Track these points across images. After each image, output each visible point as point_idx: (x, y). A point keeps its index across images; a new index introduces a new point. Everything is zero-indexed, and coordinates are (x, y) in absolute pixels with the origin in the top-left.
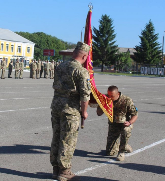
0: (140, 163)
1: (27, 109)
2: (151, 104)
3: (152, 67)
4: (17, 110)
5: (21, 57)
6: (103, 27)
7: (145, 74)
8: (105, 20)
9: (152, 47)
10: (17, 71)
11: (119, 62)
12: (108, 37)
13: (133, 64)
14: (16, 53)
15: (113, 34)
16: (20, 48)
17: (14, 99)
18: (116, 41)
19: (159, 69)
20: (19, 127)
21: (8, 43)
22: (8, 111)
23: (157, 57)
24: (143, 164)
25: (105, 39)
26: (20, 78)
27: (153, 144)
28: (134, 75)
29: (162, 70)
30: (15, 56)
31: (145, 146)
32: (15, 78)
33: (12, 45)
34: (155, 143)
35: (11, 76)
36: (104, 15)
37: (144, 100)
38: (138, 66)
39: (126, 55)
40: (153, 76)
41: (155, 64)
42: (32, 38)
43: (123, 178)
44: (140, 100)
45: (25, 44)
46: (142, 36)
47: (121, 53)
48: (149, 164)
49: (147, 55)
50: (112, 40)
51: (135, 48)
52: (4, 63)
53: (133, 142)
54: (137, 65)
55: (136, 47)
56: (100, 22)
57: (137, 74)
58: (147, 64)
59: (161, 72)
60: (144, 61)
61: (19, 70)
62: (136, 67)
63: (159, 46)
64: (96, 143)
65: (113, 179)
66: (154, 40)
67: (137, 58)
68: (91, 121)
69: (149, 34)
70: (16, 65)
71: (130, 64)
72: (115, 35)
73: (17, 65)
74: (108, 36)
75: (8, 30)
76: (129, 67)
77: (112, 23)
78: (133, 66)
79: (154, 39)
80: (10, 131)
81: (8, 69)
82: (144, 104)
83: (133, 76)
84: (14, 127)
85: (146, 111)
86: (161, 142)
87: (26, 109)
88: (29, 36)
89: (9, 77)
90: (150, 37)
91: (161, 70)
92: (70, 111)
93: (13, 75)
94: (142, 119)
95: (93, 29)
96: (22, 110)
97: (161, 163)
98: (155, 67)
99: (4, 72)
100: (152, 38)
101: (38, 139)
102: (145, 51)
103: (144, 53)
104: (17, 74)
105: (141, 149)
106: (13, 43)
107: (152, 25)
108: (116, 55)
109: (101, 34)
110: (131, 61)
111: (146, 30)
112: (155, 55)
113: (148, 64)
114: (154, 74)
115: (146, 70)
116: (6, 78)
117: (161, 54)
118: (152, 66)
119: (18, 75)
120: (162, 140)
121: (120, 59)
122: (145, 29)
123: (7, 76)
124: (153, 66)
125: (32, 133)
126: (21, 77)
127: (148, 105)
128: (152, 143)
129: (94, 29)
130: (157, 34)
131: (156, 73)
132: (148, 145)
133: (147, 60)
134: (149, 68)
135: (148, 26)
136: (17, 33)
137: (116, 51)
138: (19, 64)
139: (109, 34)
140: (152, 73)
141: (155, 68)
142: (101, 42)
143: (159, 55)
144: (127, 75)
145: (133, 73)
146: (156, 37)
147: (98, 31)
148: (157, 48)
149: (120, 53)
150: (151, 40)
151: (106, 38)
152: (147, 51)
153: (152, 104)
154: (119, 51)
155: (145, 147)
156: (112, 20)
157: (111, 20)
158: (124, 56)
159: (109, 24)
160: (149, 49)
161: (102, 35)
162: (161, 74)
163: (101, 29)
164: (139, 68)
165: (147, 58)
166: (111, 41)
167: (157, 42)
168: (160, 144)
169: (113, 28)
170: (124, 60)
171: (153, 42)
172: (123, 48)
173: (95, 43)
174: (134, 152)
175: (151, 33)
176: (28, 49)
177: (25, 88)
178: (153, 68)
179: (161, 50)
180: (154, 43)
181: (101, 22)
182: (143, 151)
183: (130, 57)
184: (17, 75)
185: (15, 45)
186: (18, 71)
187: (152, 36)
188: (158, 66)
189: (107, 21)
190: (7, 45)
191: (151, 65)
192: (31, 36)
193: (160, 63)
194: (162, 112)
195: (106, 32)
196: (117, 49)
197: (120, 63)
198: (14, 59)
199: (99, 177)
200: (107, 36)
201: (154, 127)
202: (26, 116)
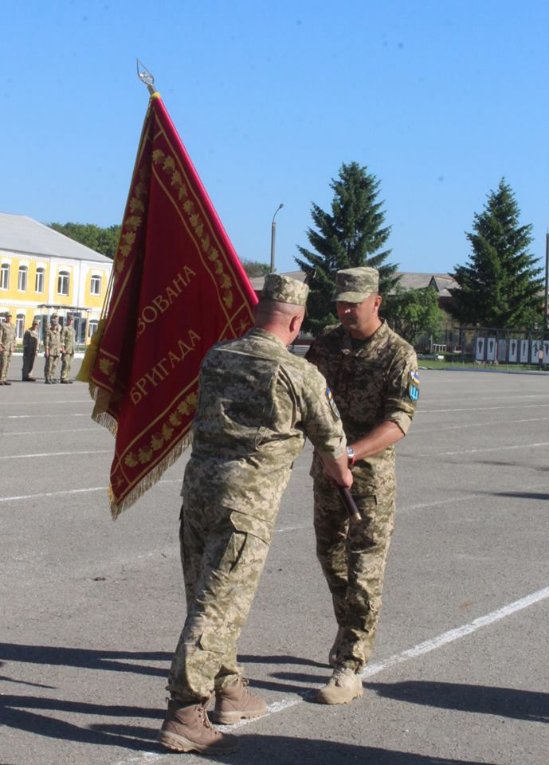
0: (456, 682)
1: (75, 491)
2: (504, 464)
3: (514, 338)
4: (41, 495)
5: (69, 311)
6: (347, 203)
7: (488, 362)
8: (351, 180)
9: (512, 271)
10: (52, 358)
11: (402, 321)
12: (361, 239)
13: (449, 328)
14: (52, 296)
15: (381, 227)
16: (65, 279)
17: (32, 458)
18: (389, 252)
19: (536, 345)
20: (39, 556)
21: (24, 260)
22: (7, 499)
23: (527, 304)
24: (464, 682)
25: (352, 243)
26: (63, 382)
27: (502, 610)
28: (454, 365)
29: (545, 347)
30: (48, 307)
31: (473, 619)
32: (47, 382)
33: (39, 270)
34: (512, 605)
35: (31, 375)
36: (348, 164)
37: (481, 450)
38: (467, 334)
39: (424, 296)
40: (517, 368)
41: (523, 328)
42: (107, 244)
43: (390, 737)
44: (467, 451)
45: (84, 263)
46: (476, 233)
47: (408, 290)
48: (487, 683)
49: (495, 297)
50: (377, 247)
51: (454, 272)
52: (8, 331)
53: (435, 605)
54: (461, 330)
55: (456, 269)
56: (336, 188)
57: (461, 361)
58: (494, 329)
59: (541, 354)
60: (487, 319)
61: (61, 355)
62: (460, 339)
63: (536, 266)
64: (306, 608)
65: (356, 743)
66: (517, 247)
67: (463, 307)
68: (293, 531)
69: (501, 226)
70: (48, 338)
71: (438, 329)
72: (386, 229)
73: (53, 337)
74: (364, 236)
75: (27, 218)
76: (435, 338)
77: (375, 191)
78: (449, 336)
79: (517, 243)
80: (8, 573)
81: (22, 349)
82: (479, 466)
83: (447, 369)
84: (21, 559)
85: (485, 489)
86: (530, 603)
87: (70, 492)
88: (98, 239)
89: (26, 379)
90: (502, 238)
91: (541, 349)
92: (248, 506)
93: (37, 372)
94: (470, 520)
95: (314, 213)
96: (56, 494)
97: (527, 678)
98: (523, 336)
99: (9, 361)
100: (510, 240)
101: (105, 597)
102: (488, 285)
103: (485, 291)
104: (54, 366)
105: (463, 627)
106: (41, 263)
107: (509, 197)
108: (389, 299)
109: (338, 229)
110: (441, 319)
111: (489, 213)
112: (520, 297)
113: (497, 326)
114: (518, 362)
115: (494, 347)
116: (13, 384)
117: (541, 294)
118: (512, 335)
119: (55, 371)
120: (535, 594)
121: (403, 310)
122: (485, 209)
123: (19, 375)
124: (517, 335)
125: (85, 579)
126: (67, 379)
127: (496, 468)
128: (501, 605)
129: (316, 212)
130: (526, 225)
131: (524, 359)
132: (486, 612)
133: (493, 314)
134: (501, 341)
135: (497, 198)
136: (55, 227)
137: (389, 285)
138: (58, 333)
139: (366, 229)
140: (513, 358)
141: (522, 342)
142: (339, 255)
143: (533, 296)
144: (430, 364)
145: (448, 359)
146: (523, 238)
147: (327, 217)
148: (527, 271)
149: (403, 291)
150: (508, 246)
151: (355, 241)
152: (494, 283)
153: (506, 467)
154: (402, 283)
155: (476, 621)
156: (376, 180)
157: (372, 181)
158: (417, 301)
159: (365, 195)
160: (501, 279)
161: (341, 231)
162: (541, 360)
163: (338, 211)
164: (469, 341)
165: (496, 309)
166: (373, 251)
167: (527, 254)
168: (528, 609)
169: (377, 206)
170: (419, 316)
171: (514, 253)
172: (416, 274)
173: (319, 258)
174: (438, 638)
175: (506, 223)
176: (92, 281)
177: (77, 415)
178: (516, 341)
179: (543, 280)
180: (518, 258)
181: (338, 188)
182: (468, 635)
183: (437, 304)
184: (53, 373)
185: (49, 268)
186: (55, 357)
187: (511, 232)
188: (533, 333)
189: (358, 185)
190: (22, 268)
191: (508, 330)
192: (104, 238)
193: (539, 324)
194: (540, 491)
195: (356, 221)
196: (393, 276)
197: (403, 327)
198: (45, 318)
199: (305, 737)
200: (361, 235)
201: (511, 549)
202: (70, 518)
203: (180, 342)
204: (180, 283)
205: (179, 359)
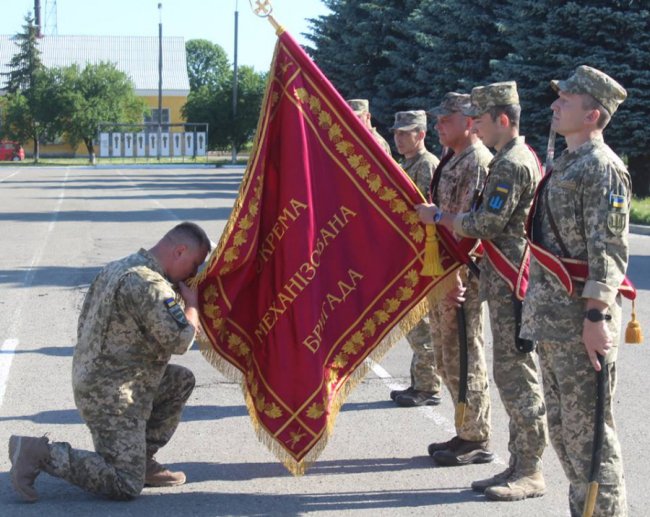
203: (340, 283)
204: (337, 225)
205: (339, 301)
